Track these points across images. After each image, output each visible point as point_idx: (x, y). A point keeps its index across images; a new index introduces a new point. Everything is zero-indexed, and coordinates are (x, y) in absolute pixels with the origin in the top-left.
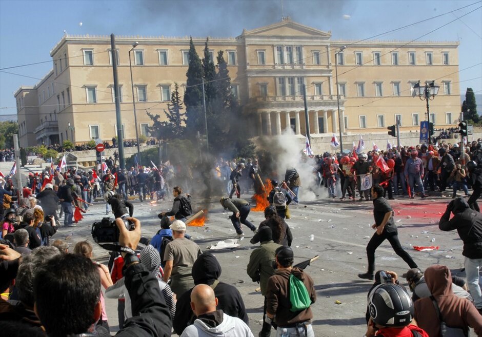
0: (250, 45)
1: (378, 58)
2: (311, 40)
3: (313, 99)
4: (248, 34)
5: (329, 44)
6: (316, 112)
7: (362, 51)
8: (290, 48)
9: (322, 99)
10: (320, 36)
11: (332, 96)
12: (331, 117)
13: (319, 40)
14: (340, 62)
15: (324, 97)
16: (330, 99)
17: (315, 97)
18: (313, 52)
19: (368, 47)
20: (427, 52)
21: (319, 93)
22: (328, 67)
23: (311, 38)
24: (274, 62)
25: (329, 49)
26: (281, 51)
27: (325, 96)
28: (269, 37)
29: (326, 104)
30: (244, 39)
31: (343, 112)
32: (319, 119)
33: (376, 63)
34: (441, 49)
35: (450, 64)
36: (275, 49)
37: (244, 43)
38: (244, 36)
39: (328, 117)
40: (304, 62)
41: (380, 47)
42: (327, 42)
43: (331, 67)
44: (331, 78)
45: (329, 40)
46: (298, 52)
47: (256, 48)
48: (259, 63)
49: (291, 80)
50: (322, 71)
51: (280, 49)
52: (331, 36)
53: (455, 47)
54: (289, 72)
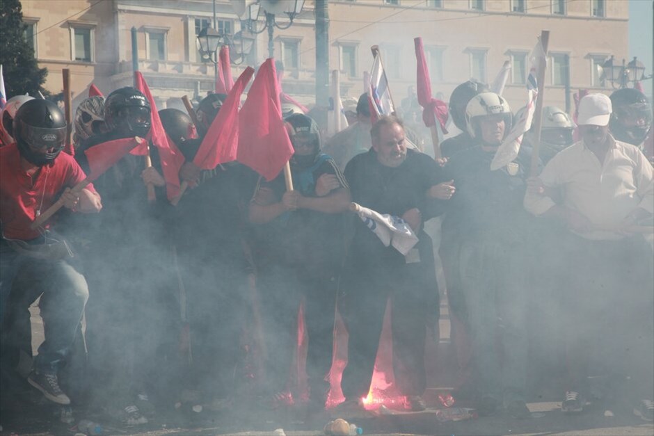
9: (296, 77)
21: (291, 63)
27: (304, 70)
35: (609, 16)
49: (226, 27)
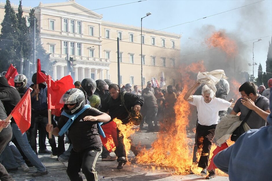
0: (44, 14)
1: (132, 37)
2: (89, 18)
3: (88, 59)
4: (43, 7)
5: (101, 23)
6: (89, 69)
7: (122, 31)
8: (73, 21)
10: (95, 16)
11: (101, 59)
12: (99, 73)
13: (94, 19)
14: (107, 37)
15: (96, 59)
16: (100, 61)
17: (90, 58)
18: (89, 27)
19: (126, 29)
20: (163, 38)
21: (92, 56)
22: (99, 38)
23: (89, 17)
24: (61, 30)
25: (101, 26)
26: (66, 22)
28: (58, 11)
29: (97, 64)
30: (40, 10)
31: (108, 71)
32: (92, 74)
33: (131, 41)
34: (170, 38)
36: (63, 20)
37: (40, 12)
38: (40, 8)
39: (98, 73)
40: (83, 32)
41: (134, 31)
42: (100, 21)
43: (101, 39)
44: (100, 46)
45: (101, 20)
46: (79, 25)
47: (49, 17)
48: (51, 29)
49: (73, 44)
50: (95, 41)
51: (66, 21)
52: (102, 17)
53: (179, 38)
54: (72, 38)
